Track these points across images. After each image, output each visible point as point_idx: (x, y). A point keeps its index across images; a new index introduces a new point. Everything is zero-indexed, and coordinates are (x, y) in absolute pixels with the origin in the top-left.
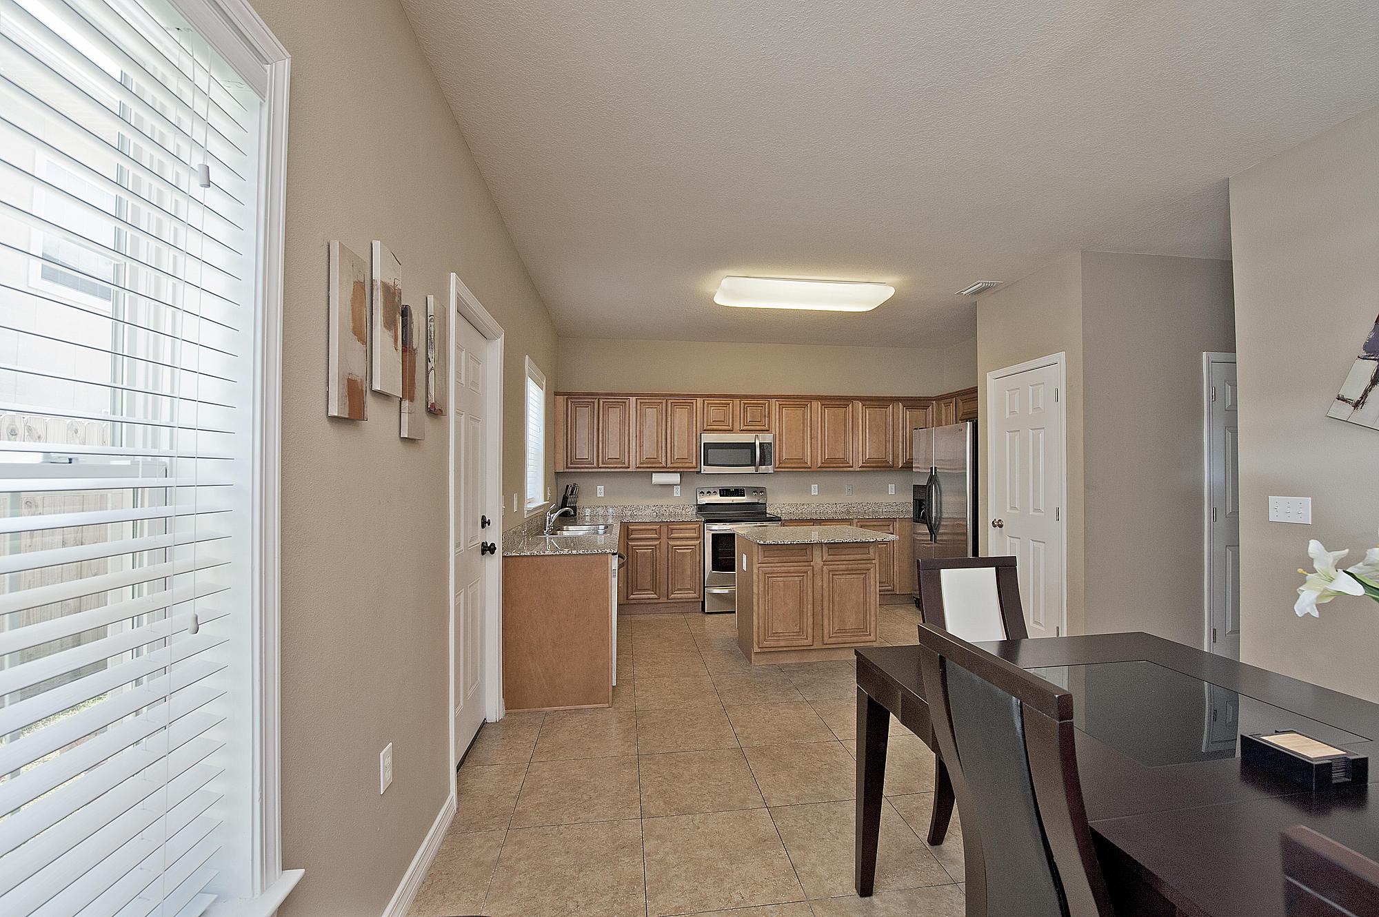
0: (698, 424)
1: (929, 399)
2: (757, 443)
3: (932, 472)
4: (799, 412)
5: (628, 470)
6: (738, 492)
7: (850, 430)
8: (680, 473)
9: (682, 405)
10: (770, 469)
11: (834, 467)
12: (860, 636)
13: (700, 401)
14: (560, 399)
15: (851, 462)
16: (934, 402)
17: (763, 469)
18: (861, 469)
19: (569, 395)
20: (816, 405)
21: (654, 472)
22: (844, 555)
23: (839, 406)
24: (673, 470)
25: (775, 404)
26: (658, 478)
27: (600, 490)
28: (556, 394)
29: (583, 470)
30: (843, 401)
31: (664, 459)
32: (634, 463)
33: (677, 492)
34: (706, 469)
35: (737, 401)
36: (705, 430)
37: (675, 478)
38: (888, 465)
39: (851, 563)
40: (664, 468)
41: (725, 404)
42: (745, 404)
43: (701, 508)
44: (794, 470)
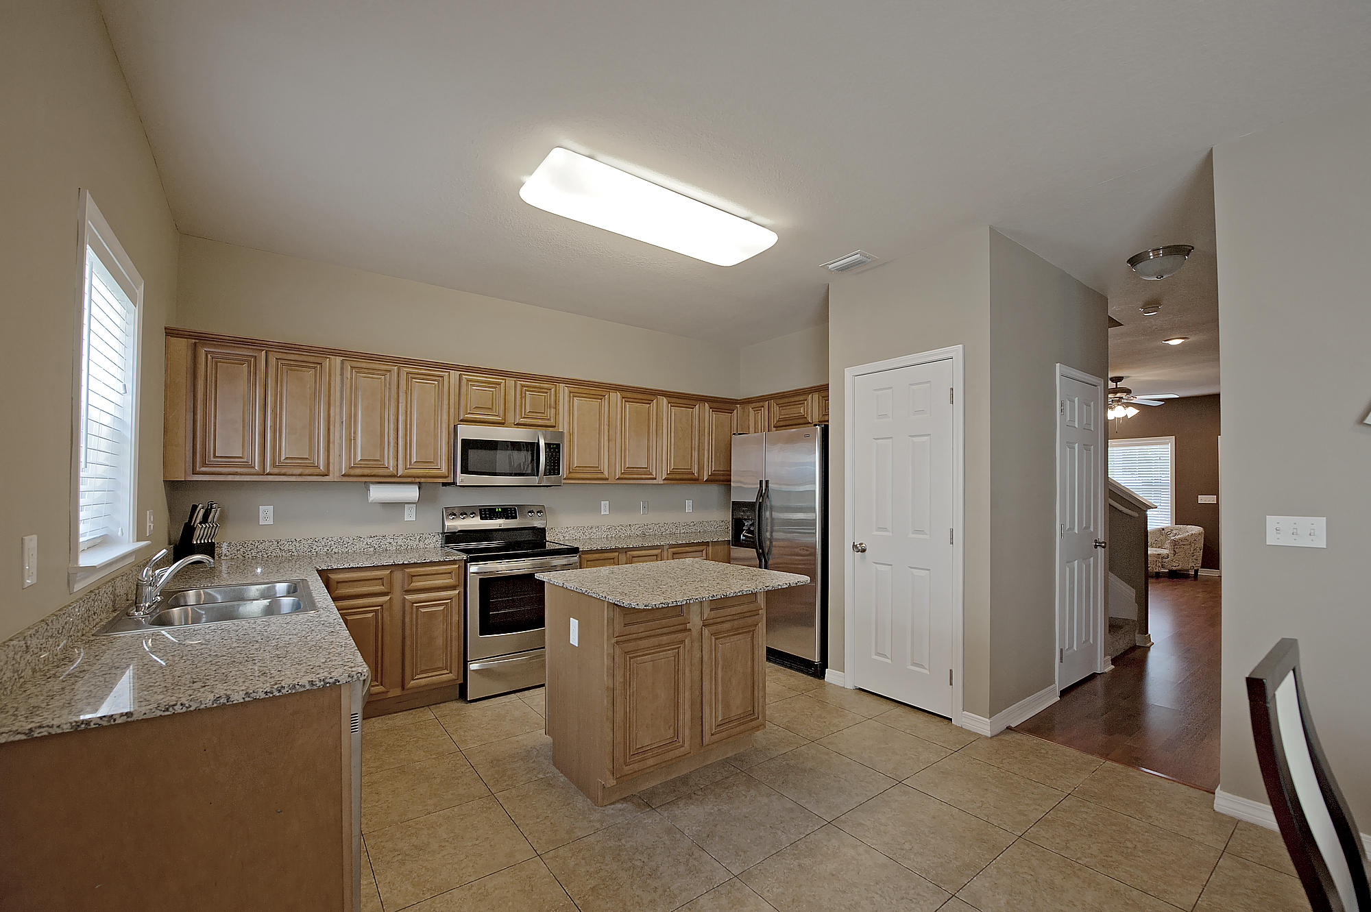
0: (452, 410)
1: (734, 402)
2: (542, 443)
3: (761, 486)
4: (595, 403)
5: (325, 479)
6: (508, 513)
7: (654, 433)
8: (420, 485)
9: (425, 378)
11: (633, 478)
13: (454, 375)
15: (654, 473)
16: (738, 406)
18: (665, 482)
19: (200, 339)
20: (616, 397)
21: (373, 483)
23: (641, 401)
24: (409, 480)
25: (564, 390)
26: (378, 493)
27: (266, 513)
29: (230, 478)
30: (646, 395)
31: (391, 463)
32: (337, 468)
33: (410, 515)
34: (462, 478)
35: (511, 381)
36: (461, 421)
37: (412, 493)
38: (694, 477)
40: (390, 476)
41: (493, 383)
42: (523, 386)
43: (451, 538)
44: (588, 482)
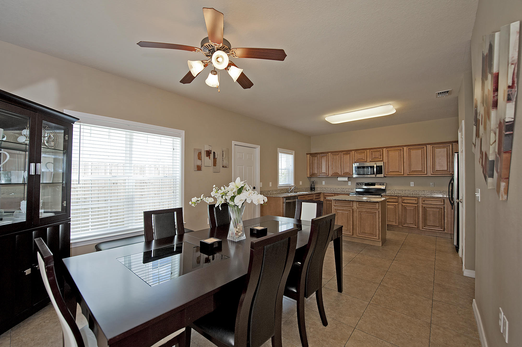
0: (353, 160)
2: (375, 166)
4: (397, 152)
5: (329, 176)
6: (373, 184)
7: (425, 158)
8: (348, 177)
9: (346, 154)
10: (382, 175)
11: (415, 174)
12: (372, 236)
13: (353, 152)
14: (308, 156)
15: (426, 172)
17: (378, 176)
18: (432, 175)
19: (311, 154)
20: (406, 149)
21: (339, 177)
22: (365, 206)
25: (386, 150)
26: (339, 179)
27: (324, 183)
28: (307, 154)
29: (314, 176)
30: (420, 146)
31: (340, 172)
32: (330, 174)
33: (349, 184)
35: (368, 151)
36: (355, 162)
39: (369, 209)
40: (340, 175)
41: (363, 152)
42: (372, 151)
